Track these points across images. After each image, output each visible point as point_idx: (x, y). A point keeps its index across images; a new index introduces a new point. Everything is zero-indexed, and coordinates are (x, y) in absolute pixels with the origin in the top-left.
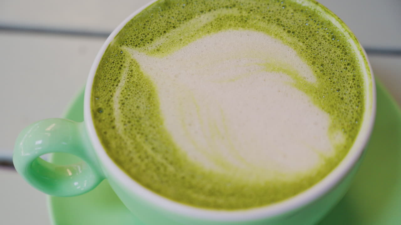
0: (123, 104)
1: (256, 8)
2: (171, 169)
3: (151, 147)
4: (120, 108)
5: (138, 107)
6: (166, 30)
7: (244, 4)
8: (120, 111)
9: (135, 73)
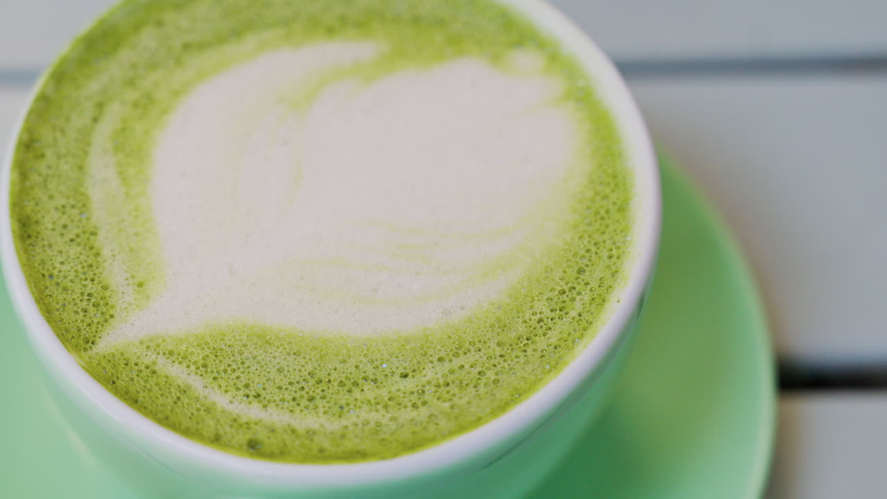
0: (257, 396)
3: (397, 378)
4: (265, 407)
5: (280, 371)
6: (94, 251)
8: (272, 408)
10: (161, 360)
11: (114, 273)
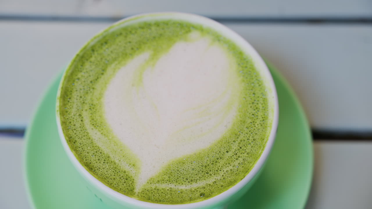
0: (192, 181)
1: (82, 99)
2: (241, 137)
3: (226, 153)
4: (196, 182)
5: (193, 169)
6: (113, 163)
7: (78, 108)
8: (199, 182)
9: (160, 178)
10: (157, 185)
11: (124, 166)
